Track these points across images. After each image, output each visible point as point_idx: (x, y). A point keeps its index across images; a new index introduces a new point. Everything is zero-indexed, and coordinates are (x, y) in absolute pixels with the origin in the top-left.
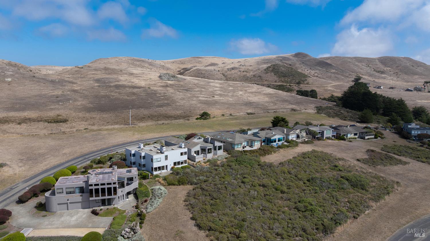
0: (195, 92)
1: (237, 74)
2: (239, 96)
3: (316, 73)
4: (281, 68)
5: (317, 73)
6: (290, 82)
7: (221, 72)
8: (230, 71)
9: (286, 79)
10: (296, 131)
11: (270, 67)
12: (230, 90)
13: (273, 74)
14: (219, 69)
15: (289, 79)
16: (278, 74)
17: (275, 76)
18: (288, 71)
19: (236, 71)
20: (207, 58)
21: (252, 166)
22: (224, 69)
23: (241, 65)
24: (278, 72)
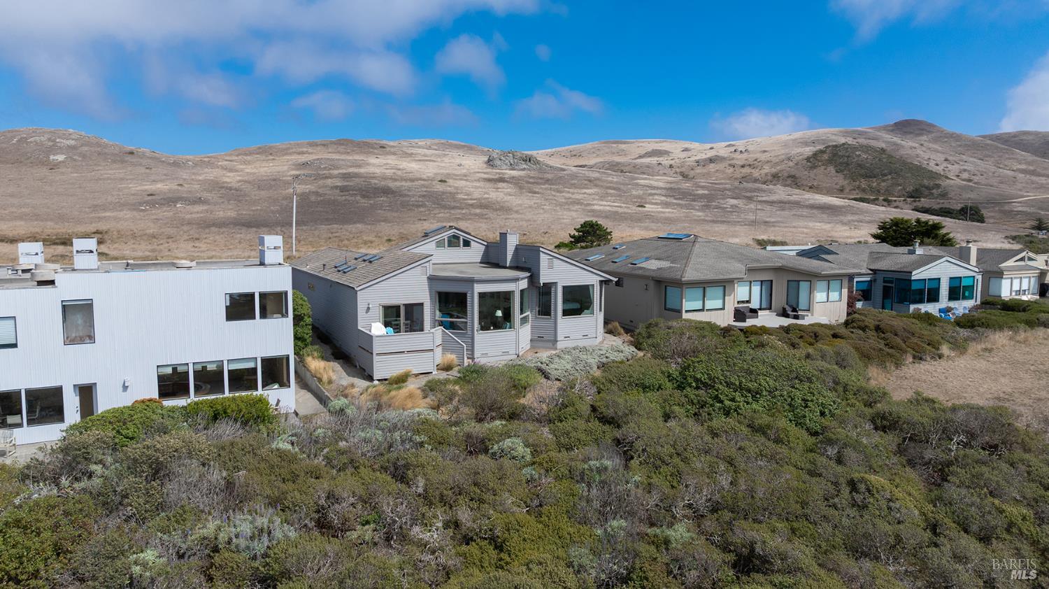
0: (585, 195)
1: (723, 172)
2: (727, 208)
3: (965, 170)
4: (857, 153)
5: (969, 171)
6: (887, 190)
7: (678, 170)
8: (704, 166)
9: (875, 184)
10: (1030, 259)
11: (822, 152)
12: (698, 195)
13: (831, 169)
14: (672, 162)
15: (883, 184)
16: (849, 171)
17: (838, 175)
18: (879, 160)
19: (720, 166)
20: (643, 142)
21: (815, 434)
22: (686, 162)
23: (735, 151)
24: (848, 164)
